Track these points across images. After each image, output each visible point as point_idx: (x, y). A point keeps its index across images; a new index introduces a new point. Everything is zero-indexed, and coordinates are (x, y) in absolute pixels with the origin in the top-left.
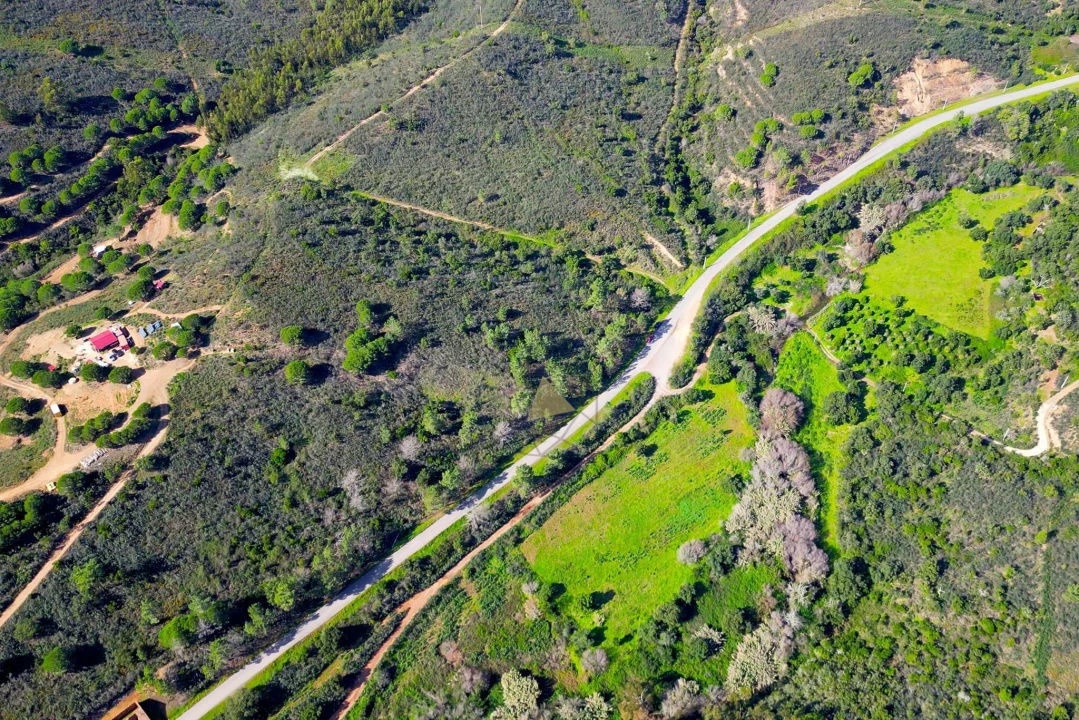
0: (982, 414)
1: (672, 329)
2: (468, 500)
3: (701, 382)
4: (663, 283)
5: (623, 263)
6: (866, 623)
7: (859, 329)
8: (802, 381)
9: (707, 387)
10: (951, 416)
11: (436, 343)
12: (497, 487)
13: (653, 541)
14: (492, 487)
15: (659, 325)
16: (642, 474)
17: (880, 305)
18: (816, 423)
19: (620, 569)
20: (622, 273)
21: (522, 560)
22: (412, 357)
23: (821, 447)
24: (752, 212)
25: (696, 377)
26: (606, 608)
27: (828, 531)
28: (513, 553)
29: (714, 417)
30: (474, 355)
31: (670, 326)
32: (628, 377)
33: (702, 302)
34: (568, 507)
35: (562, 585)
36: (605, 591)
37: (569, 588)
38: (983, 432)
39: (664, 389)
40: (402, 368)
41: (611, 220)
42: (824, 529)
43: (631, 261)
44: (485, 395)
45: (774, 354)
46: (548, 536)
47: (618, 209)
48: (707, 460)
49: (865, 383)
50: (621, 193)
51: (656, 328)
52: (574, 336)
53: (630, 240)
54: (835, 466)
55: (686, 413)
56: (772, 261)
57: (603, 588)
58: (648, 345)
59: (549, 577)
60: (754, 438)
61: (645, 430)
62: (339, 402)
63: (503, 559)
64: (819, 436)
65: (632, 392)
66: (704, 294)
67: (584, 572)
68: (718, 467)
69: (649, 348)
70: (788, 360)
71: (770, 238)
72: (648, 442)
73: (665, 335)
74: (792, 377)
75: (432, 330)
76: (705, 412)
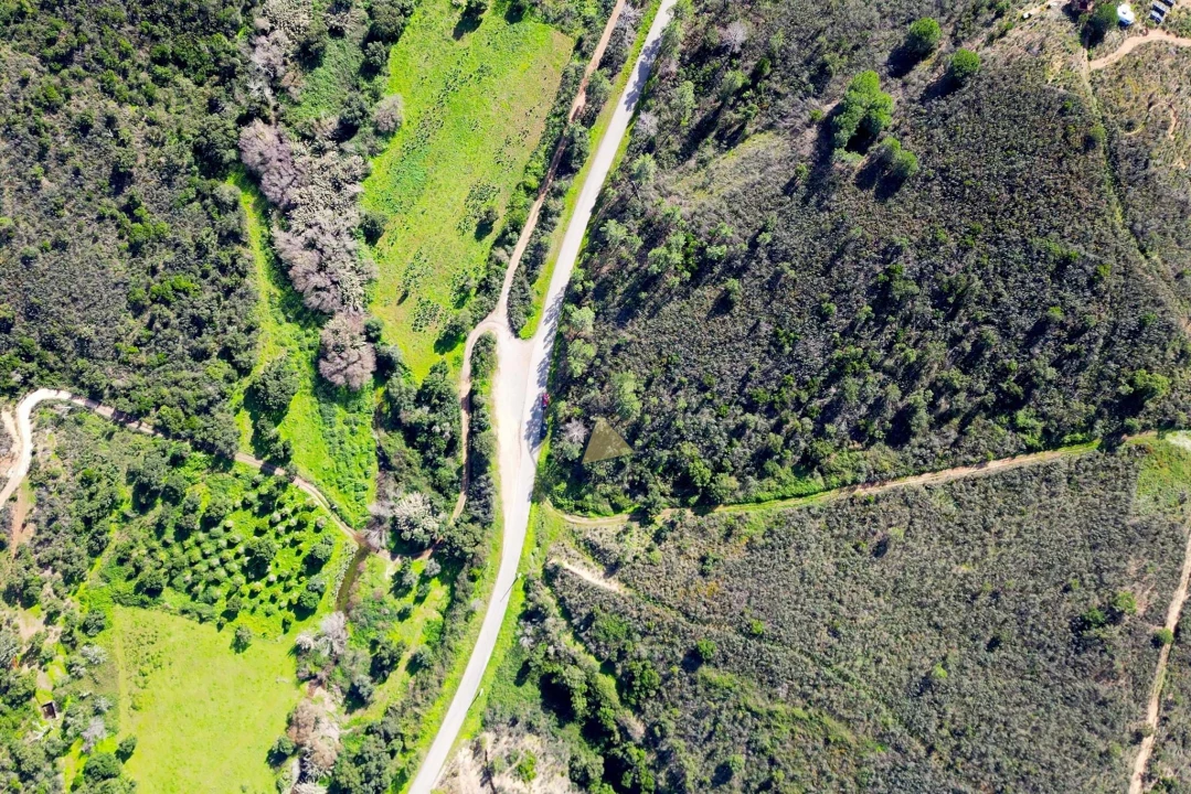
0: (103, 449)
1: (524, 433)
2: (654, 56)
3: (459, 361)
4: (567, 517)
5: (635, 525)
6: (189, 101)
7: (285, 562)
8: (336, 430)
9: (449, 357)
10: (140, 433)
11: (789, 189)
12: (630, 88)
13: (438, 118)
14: (636, 85)
15: (542, 435)
16: (480, 193)
17: (265, 621)
18: (305, 366)
19: (459, 68)
20: (630, 505)
21: (564, 27)
22: (808, 150)
23: (290, 330)
24: (489, 737)
25: (467, 368)
26: (457, 16)
27: (255, 211)
28: (580, 32)
29: (427, 313)
30: (736, 207)
31: (528, 437)
32: (547, 321)
33: (500, 503)
34: (545, 110)
35: (512, 23)
36: (465, 35)
37: (503, 22)
38: (100, 416)
39: (497, 323)
40: (811, 134)
41: (681, 589)
42: (259, 212)
43: (626, 531)
44: (700, 178)
45: (385, 463)
46: (550, 68)
47: (682, 619)
48: (414, 251)
49: (258, 458)
50: (694, 659)
51: (546, 426)
52: (632, 324)
53: (638, 564)
54: (268, 306)
55: (460, 304)
56: (434, 649)
57: (469, 38)
58: (544, 389)
59: (529, 25)
60: (369, 306)
61: (500, 253)
62: (856, 48)
63: (584, 18)
64: (295, 347)
65: (535, 298)
66: (503, 520)
67: (496, 49)
68: (398, 247)
69: (541, 383)
70: (364, 460)
71: (446, 687)
72: (490, 239)
73: (528, 417)
74: (353, 432)
75: (806, 200)
76: (438, 317)
